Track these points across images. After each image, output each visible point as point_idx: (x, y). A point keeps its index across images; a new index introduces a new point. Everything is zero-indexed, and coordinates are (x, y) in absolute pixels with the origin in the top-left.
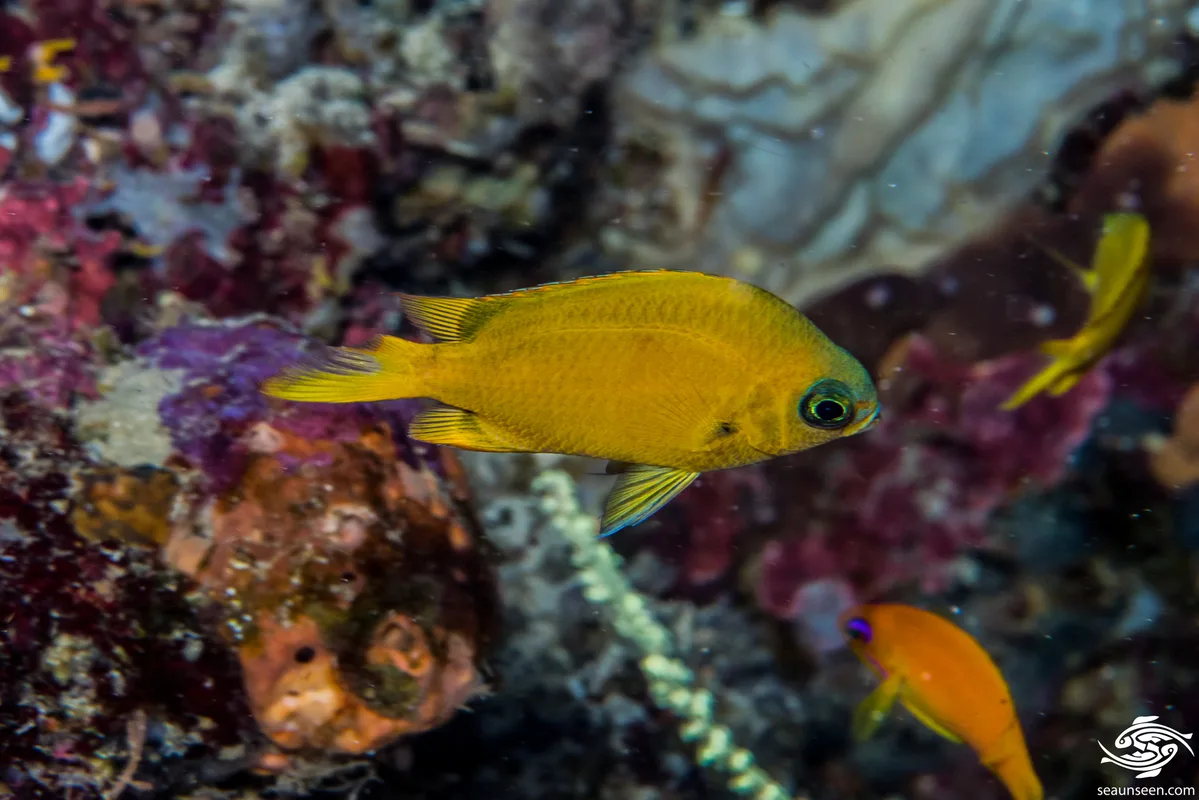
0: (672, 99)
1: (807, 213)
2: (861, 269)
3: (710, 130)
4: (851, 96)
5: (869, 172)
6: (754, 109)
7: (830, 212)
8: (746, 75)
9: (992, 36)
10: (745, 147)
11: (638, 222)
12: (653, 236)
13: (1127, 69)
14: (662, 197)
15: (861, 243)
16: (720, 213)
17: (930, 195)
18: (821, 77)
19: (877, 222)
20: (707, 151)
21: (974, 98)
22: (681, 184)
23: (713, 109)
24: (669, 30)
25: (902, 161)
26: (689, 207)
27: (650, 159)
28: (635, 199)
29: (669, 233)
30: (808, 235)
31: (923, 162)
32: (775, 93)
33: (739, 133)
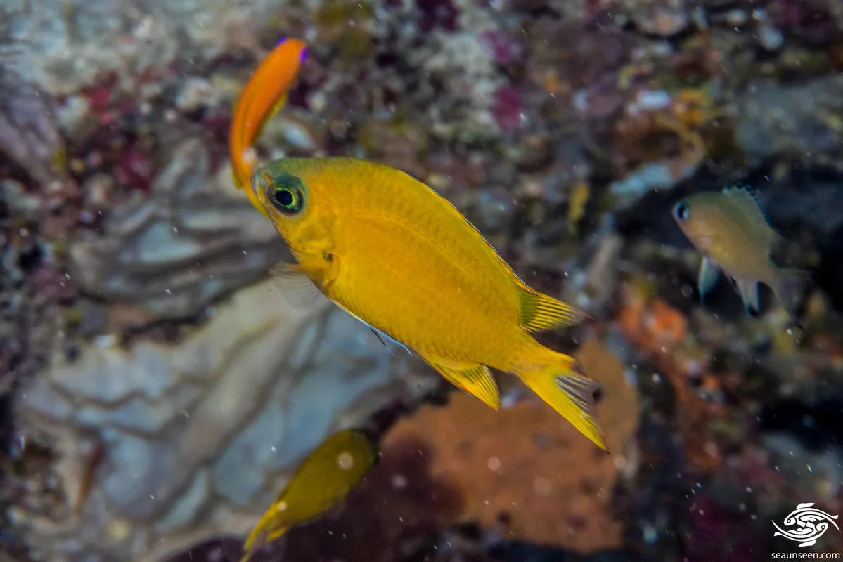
0: (61, 409)
1: (163, 493)
2: (203, 535)
3: (89, 432)
4: (193, 406)
5: (209, 462)
6: (122, 416)
7: (180, 492)
8: (116, 389)
9: (298, 359)
10: (115, 444)
11: (34, 501)
12: (46, 512)
13: (397, 384)
14: (53, 483)
15: (203, 515)
16: (97, 494)
17: (255, 479)
18: (171, 392)
19: (215, 499)
20: (87, 447)
21: (286, 406)
22: (68, 473)
23: (90, 416)
24: (58, 357)
25: (233, 454)
26: (73, 490)
27: (43, 454)
28: (32, 485)
29: (59, 511)
30: (162, 510)
31: (249, 454)
32: (138, 403)
33: (110, 434)
